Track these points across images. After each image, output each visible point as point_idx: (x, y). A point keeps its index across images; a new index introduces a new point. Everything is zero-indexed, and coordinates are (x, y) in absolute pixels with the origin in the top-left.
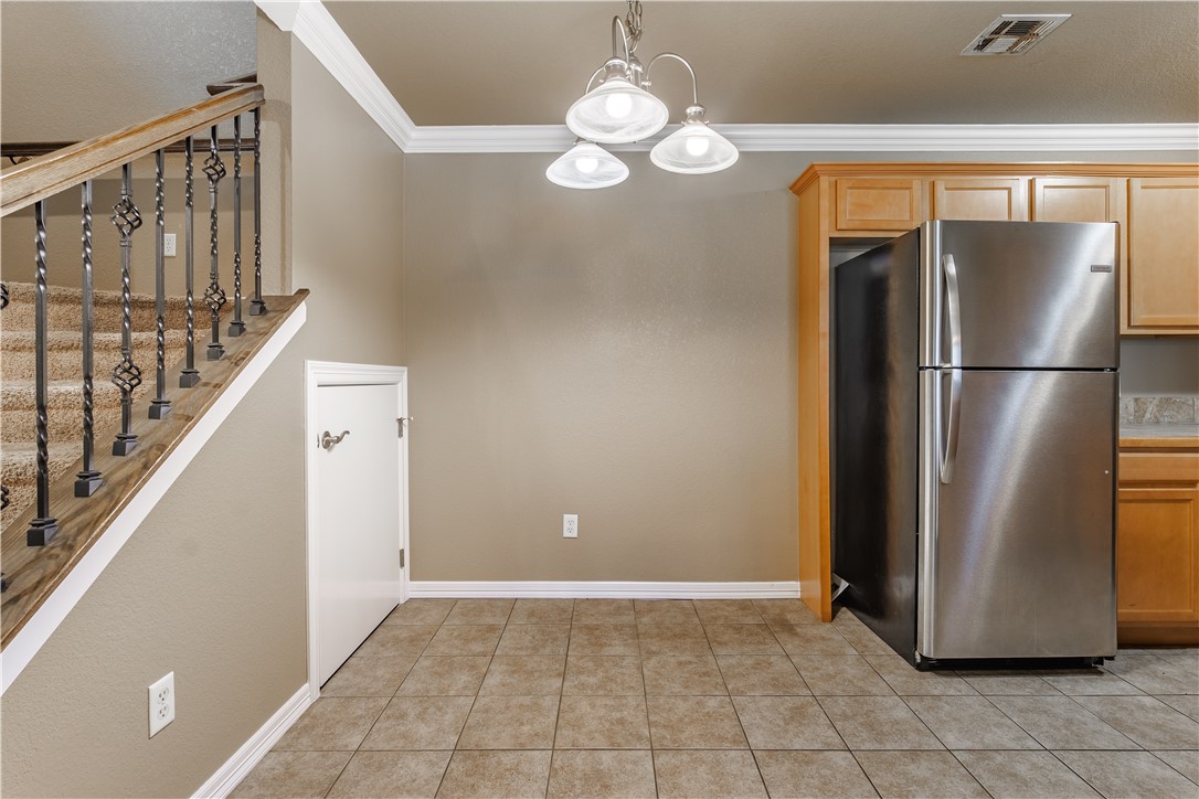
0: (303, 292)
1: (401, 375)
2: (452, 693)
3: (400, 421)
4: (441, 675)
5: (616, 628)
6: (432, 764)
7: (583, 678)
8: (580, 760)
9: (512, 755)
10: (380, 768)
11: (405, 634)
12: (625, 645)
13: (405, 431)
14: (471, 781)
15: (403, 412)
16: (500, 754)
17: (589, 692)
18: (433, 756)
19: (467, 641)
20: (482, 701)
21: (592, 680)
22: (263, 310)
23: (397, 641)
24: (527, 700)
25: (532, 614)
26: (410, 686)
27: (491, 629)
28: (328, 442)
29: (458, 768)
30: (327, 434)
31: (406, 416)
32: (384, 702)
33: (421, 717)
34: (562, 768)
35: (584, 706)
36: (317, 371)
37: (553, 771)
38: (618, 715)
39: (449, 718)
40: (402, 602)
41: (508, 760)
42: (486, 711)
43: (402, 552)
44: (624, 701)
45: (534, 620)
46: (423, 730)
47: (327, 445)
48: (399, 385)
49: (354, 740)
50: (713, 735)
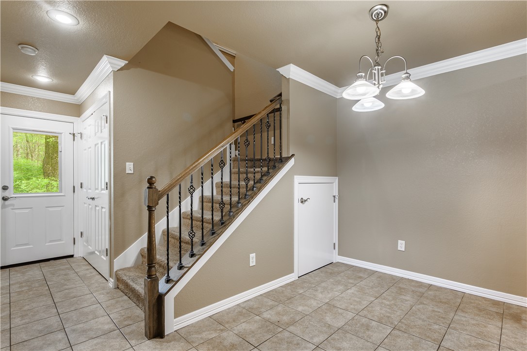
0: (293, 155)
1: (336, 180)
2: (334, 290)
3: (334, 197)
4: (334, 284)
5: (413, 291)
6: (318, 303)
7: (384, 301)
8: (364, 320)
9: (342, 310)
10: (304, 299)
11: (330, 271)
12: (411, 297)
13: (337, 200)
14: (326, 311)
15: (336, 193)
16: (339, 309)
17: (383, 305)
18: (319, 302)
19: (349, 278)
20: (343, 295)
21: (388, 303)
22: (282, 161)
23: (327, 272)
24: (358, 300)
25: (380, 277)
26: (323, 284)
27: (360, 277)
28: (303, 201)
29: (324, 307)
30: (302, 199)
31: (337, 194)
32: (314, 286)
33: (322, 293)
34: (356, 319)
35: (378, 308)
36: (297, 179)
37: (353, 319)
38: (389, 315)
39: (330, 295)
40: (334, 262)
41: (340, 311)
42: (342, 298)
43: (334, 244)
44: (395, 312)
45: (378, 279)
46: (320, 296)
47: (302, 202)
48: (334, 184)
49: (301, 291)
50: (426, 334)
